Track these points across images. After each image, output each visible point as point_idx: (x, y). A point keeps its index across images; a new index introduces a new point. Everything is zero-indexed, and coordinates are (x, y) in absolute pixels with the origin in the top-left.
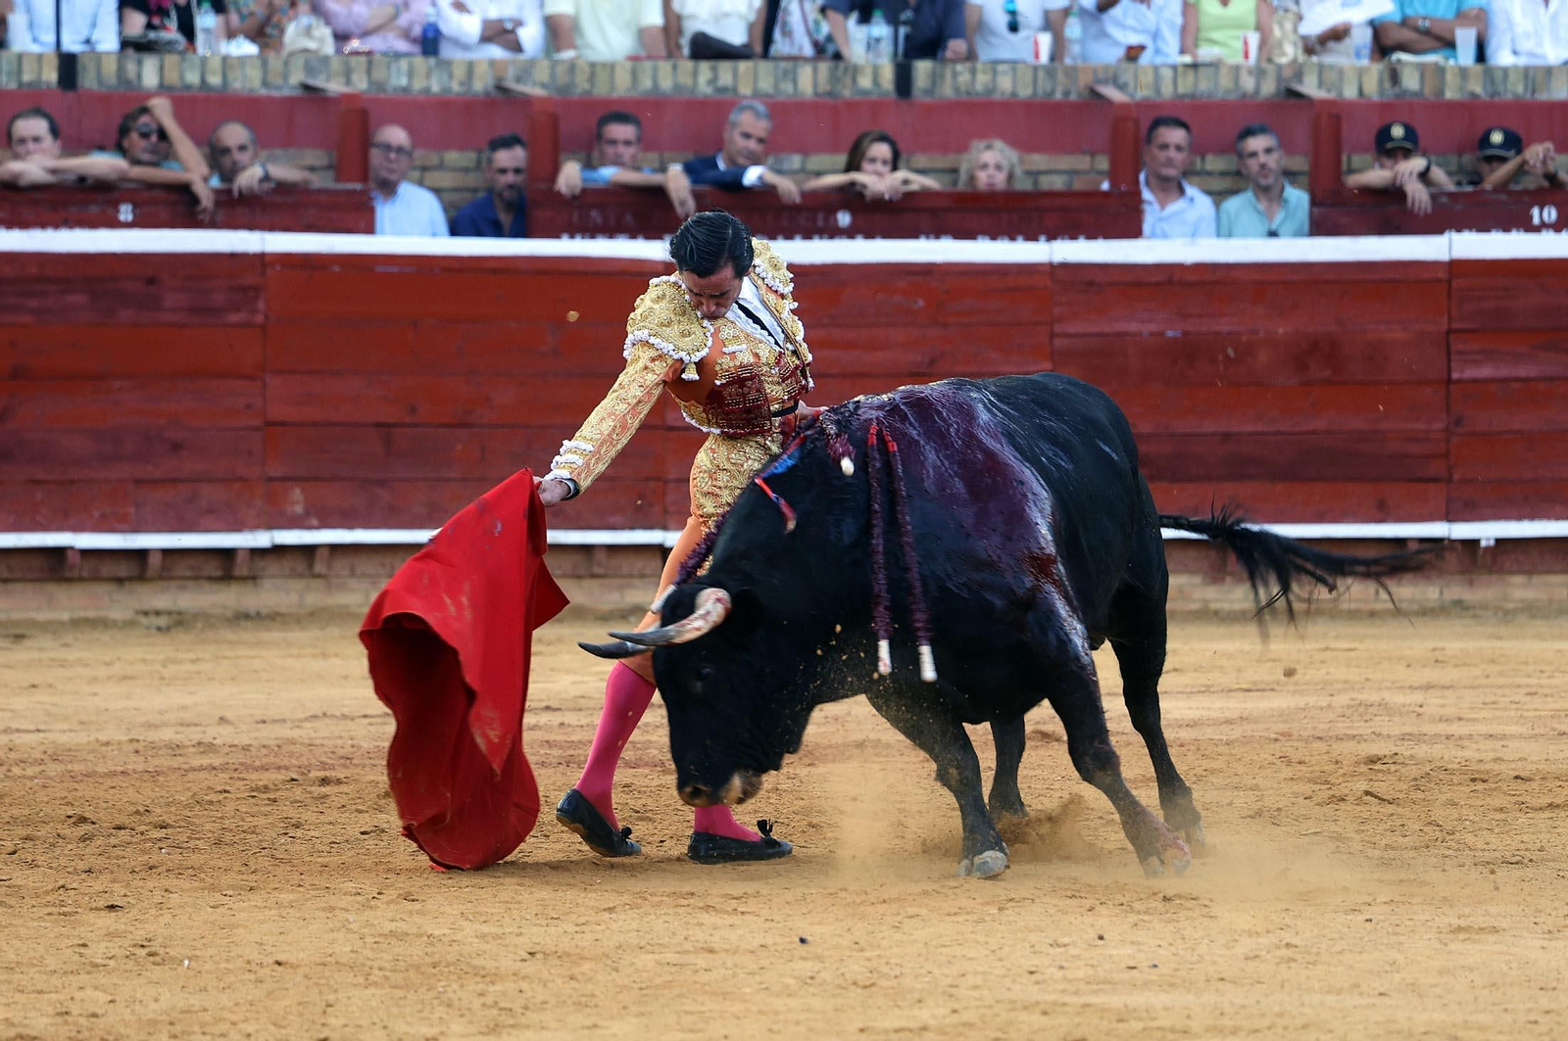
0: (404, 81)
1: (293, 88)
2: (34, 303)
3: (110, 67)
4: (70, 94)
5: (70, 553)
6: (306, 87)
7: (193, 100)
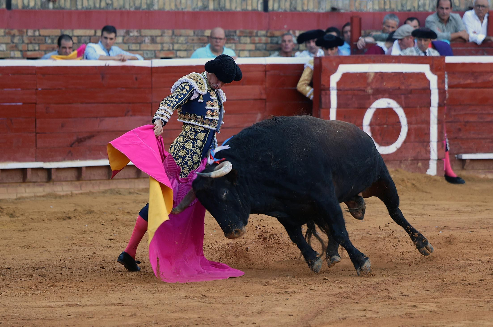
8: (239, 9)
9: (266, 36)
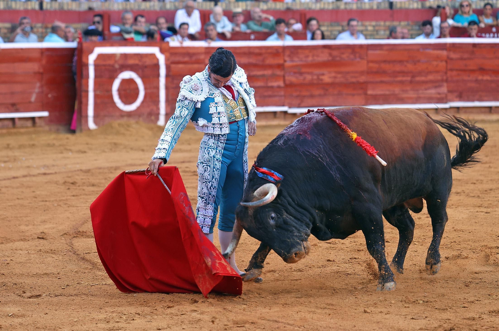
8: (22, 8)
9: (42, 27)
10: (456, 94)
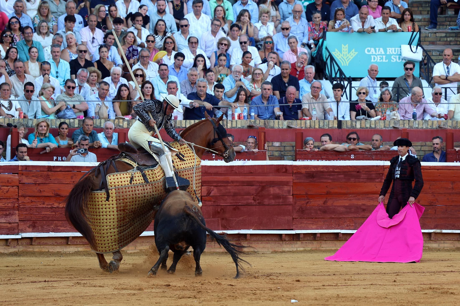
0: (417, 126)
1: (391, 128)
2: (331, 177)
3: (349, 124)
4: (340, 130)
5: (340, 234)
6: (394, 127)
7: (368, 131)
10: (29, 223)
